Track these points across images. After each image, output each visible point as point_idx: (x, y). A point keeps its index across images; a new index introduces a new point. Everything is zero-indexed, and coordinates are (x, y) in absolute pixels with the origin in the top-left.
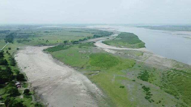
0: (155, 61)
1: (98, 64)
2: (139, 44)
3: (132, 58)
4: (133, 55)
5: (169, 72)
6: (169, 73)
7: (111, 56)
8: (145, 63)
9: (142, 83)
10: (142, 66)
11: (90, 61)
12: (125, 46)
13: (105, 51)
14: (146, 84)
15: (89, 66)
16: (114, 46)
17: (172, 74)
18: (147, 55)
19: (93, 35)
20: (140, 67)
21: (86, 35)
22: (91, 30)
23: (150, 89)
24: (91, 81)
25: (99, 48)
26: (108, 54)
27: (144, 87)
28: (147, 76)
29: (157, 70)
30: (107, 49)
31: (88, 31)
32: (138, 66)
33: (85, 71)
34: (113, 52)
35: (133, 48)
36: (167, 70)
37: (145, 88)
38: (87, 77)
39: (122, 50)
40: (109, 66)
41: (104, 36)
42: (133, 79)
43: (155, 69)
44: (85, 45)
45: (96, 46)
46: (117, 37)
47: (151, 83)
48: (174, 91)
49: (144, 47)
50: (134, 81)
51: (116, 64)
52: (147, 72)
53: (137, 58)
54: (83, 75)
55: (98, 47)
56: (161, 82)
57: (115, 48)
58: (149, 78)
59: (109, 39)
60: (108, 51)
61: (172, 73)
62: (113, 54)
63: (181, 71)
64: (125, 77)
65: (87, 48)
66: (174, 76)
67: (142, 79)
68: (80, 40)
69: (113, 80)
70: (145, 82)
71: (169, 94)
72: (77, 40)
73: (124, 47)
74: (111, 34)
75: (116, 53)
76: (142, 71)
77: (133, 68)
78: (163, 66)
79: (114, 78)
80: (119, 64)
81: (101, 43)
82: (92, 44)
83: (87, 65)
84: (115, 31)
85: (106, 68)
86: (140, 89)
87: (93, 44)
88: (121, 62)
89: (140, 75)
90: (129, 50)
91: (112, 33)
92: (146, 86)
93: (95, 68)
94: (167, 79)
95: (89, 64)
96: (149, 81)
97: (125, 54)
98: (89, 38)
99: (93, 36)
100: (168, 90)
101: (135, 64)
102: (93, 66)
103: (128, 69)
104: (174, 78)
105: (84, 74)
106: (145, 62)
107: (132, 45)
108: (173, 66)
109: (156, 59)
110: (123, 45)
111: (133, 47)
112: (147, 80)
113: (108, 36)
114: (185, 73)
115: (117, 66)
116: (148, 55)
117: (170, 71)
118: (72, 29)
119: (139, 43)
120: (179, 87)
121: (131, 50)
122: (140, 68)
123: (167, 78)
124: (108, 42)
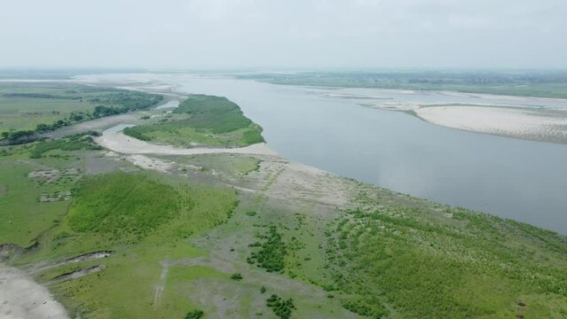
0: (297, 188)
1: (105, 221)
2: (245, 133)
3: (228, 182)
4: (231, 173)
5: (342, 224)
6: (344, 229)
7: (153, 183)
8: (267, 198)
9: (266, 284)
10: (258, 212)
11: (72, 212)
12: (203, 143)
13: (131, 164)
14: (279, 284)
15: (65, 236)
16: (168, 142)
17: (353, 232)
18: (271, 168)
19: (91, 108)
20: (253, 214)
21: (66, 109)
22: (87, 89)
23: (294, 303)
24: (66, 308)
25: (110, 154)
26: (143, 175)
27: (274, 298)
28: (278, 251)
29: (307, 220)
30: (141, 155)
31: (74, 93)
32: (248, 214)
33: (43, 263)
34: (163, 167)
35: (227, 147)
36: (337, 216)
37: (279, 305)
38: (51, 290)
39: (193, 157)
40: (146, 226)
41: (134, 110)
42: (234, 272)
43: (300, 218)
44: (57, 145)
45: (100, 148)
46: (176, 111)
47: (293, 277)
48: (370, 297)
49: (262, 140)
50: (237, 277)
51: (170, 213)
52: (279, 231)
53: (243, 183)
54: (35, 284)
55: (109, 150)
56: (327, 267)
57: (169, 150)
58: (285, 257)
59: (149, 118)
60: (145, 163)
61: (352, 227)
62: (162, 175)
63: (375, 217)
64: (203, 264)
65: (67, 158)
66: (361, 238)
67: (264, 266)
68: (43, 128)
69: (159, 289)
70: (274, 276)
71: (357, 314)
72: (30, 126)
73: (198, 146)
74: (155, 103)
75: (173, 171)
76: (263, 231)
77: (231, 221)
78: (322, 203)
79: (163, 276)
80: (184, 211)
81: (122, 135)
82: (88, 142)
83: (58, 231)
84: (169, 91)
85: (132, 237)
86: (259, 311)
87: (91, 140)
88: (191, 204)
89: (256, 250)
90: (213, 155)
91: (159, 99)
92: (279, 296)
93: (89, 241)
94: (340, 253)
95: (65, 227)
96: (286, 269)
97: (203, 170)
98: (79, 119)
99: (91, 112)
100: (353, 297)
101: (236, 204)
102: (82, 234)
103: (215, 230)
104: (361, 245)
105: (39, 279)
106: (267, 193)
107: (223, 137)
108: (351, 201)
109: (300, 182)
110: (194, 139)
111: (227, 144)
112: (282, 267)
113: (144, 108)
114: (388, 220)
115: (176, 223)
116: (274, 167)
117: (347, 220)
118: (15, 85)
119: (246, 130)
120: (381, 277)
121: (220, 155)
122: (254, 219)
123: (342, 248)
124: (145, 129)
